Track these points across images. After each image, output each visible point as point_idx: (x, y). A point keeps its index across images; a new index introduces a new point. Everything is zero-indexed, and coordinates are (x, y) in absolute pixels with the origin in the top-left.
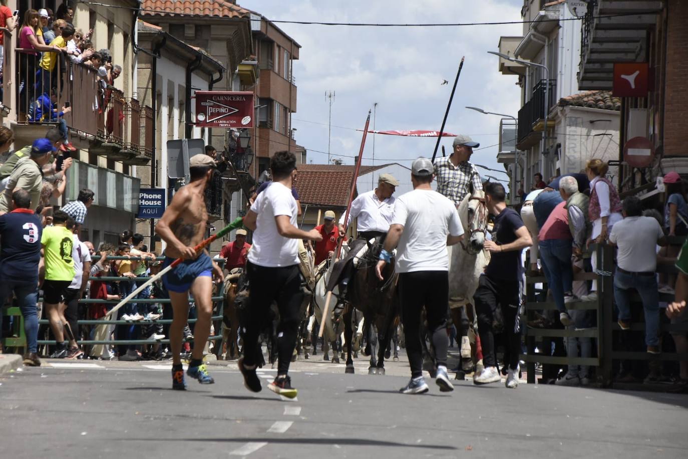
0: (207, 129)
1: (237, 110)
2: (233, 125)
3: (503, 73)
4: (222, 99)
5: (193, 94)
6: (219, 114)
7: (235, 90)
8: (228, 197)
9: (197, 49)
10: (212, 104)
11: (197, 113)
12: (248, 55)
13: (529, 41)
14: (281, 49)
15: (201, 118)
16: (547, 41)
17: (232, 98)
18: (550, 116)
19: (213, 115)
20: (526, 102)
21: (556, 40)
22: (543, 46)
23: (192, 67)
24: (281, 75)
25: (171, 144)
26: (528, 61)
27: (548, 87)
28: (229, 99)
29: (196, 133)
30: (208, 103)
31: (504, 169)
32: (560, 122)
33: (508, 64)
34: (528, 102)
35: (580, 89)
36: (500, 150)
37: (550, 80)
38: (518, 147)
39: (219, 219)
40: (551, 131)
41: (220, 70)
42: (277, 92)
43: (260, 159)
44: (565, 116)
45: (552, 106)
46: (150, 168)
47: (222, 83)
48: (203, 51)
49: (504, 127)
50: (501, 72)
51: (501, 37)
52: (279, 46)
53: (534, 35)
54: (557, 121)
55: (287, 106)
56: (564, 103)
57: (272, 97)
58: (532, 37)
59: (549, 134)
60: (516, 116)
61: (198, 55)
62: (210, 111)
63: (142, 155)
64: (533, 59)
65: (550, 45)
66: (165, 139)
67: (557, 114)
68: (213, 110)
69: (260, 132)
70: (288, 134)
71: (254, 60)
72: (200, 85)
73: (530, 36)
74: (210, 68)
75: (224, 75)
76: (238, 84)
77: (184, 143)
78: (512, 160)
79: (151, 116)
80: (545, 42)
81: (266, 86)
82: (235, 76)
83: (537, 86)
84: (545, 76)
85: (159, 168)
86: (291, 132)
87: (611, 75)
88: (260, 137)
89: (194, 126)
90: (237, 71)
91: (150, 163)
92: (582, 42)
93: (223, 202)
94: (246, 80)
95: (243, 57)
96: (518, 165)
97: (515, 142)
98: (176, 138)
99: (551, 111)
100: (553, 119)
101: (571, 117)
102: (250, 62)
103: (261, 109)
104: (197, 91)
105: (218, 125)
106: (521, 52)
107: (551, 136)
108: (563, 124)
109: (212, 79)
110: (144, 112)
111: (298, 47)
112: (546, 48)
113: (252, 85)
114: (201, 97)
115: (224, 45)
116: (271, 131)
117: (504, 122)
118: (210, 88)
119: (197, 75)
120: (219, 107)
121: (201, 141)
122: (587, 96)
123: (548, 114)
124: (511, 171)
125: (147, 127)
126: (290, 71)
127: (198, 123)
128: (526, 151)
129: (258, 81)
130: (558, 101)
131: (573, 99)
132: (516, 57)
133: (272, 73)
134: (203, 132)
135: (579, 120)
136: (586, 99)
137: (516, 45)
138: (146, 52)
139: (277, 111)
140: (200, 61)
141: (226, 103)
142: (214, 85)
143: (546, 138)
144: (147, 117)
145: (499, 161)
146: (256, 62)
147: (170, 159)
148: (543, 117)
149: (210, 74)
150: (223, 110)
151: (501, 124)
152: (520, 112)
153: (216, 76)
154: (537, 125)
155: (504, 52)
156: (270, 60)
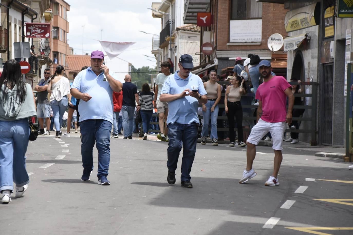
0: (31, 39)
1: (43, 31)
2: (42, 37)
3: (154, 17)
4: (37, 26)
5: (25, 24)
6: (36, 32)
7: (43, 22)
8: (40, 67)
9: (26, 5)
10: (33, 28)
11: (27, 32)
12: (48, 8)
13: (164, 4)
14: (62, 7)
15: (29, 34)
16: (171, 4)
17: (41, 26)
18: (173, 34)
19: (33, 33)
20: (163, 29)
21: (175, 4)
22: (169, 6)
23: (24, 13)
24: (62, 17)
25: (15, 43)
26: (163, 13)
27: (171, 23)
28: (40, 26)
29: (26, 40)
30: (31, 28)
31: (154, 57)
32: (176, 37)
33: (155, 13)
34: (164, 29)
35: (184, 23)
36: (153, 48)
37: (172, 20)
38: (160, 47)
39: (36, 76)
40: (173, 40)
41: (36, 15)
42: (61, 24)
43: (54, 52)
44: (179, 35)
45: (173, 30)
46: (7, 54)
47: (37, 19)
48: (29, 6)
49: (154, 39)
50: (153, 17)
51: (153, 3)
52: (61, 6)
53: (166, 2)
54: (175, 37)
55: (65, 30)
56: (178, 29)
57: (59, 26)
58: (165, 3)
59: (172, 42)
60: (159, 35)
61: (27, 8)
62: (32, 31)
63: (3, 49)
64: (166, 11)
65: (172, 6)
66: (13, 42)
67: (175, 34)
68: (34, 31)
69: (54, 41)
70: (65, 42)
71: (51, 11)
72: (28, 20)
73: (164, 2)
74: (32, 13)
75: (38, 16)
76: (44, 20)
77: (21, 44)
78: (158, 53)
79: (7, 33)
80: (170, 4)
81: (56, 22)
82: (43, 17)
83: (167, 22)
84: (170, 18)
85: (10, 54)
86: (67, 41)
87: (196, 18)
88: (54, 43)
89: (26, 37)
90: (43, 15)
91: (7, 52)
92: (185, 4)
93: (38, 69)
94: (48, 19)
95: (45, 9)
96: (160, 55)
97: (158, 45)
98: (18, 41)
99: (173, 33)
100: (174, 36)
101: (181, 35)
102: (49, 11)
103: (54, 31)
104: (26, 23)
105: (35, 37)
106: (161, 9)
107: (173, 42)
108: (177, 38)
109: (33, 17)
110: (4, 31)
111: (69, 6)
112: (171, 7)
113: (50, 21)
114: (28, 25)
115: (38, 3)
116: (58, 41)
117: (154, 37)
118: (32, 21)
119: (26, 16)
120: (36, 29)
121: (28, 43)
122: (187, 27)
123: (172, 33)
124: (157, 57)
125: (5, 37)
126: (66, 16)
127: (27, 36)
128: (163, 49)
129: (53, 20)
130: (175, 28)
131: (182, 28)
132: (159, 10)
133: (58, 16)
134: (29, 39)
135: (184, 36)
136: (187, 28)
137: (159, 6)
138: (4, 6)
139: (61, 32)
140: (28, 10)
141: (39, 28)
142: (34, 20)
143: (171, 44)
144: (5, 33)
145: (153, 53)
146: (51, 12)
147: (15, 50)
148: (169, 35)
149: (32, 16)
150: (37, 31)
151: (153, 38)
152: (161, 34)
153: (34, 17)
154: (167, 38)
155: (154, 9)
156: (57, 11)
